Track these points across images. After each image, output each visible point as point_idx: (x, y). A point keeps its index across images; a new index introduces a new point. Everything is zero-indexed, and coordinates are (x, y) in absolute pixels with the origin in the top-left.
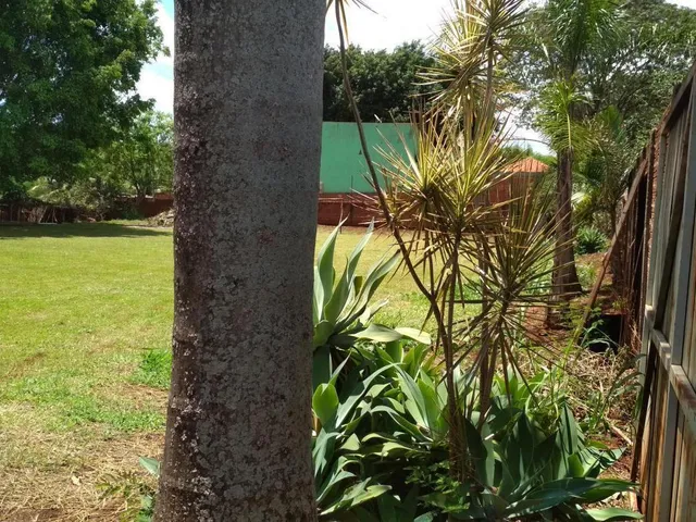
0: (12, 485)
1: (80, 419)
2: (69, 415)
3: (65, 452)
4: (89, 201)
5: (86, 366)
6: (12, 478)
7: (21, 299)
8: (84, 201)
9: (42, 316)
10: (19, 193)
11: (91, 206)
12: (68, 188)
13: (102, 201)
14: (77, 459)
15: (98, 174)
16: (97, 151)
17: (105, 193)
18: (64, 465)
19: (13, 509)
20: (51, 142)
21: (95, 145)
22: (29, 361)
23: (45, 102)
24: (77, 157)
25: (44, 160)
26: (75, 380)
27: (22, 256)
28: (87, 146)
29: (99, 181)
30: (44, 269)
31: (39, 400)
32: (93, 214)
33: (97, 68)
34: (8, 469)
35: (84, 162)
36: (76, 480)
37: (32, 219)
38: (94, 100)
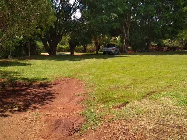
0: (168, 118)
1: (184, 104)
2: (181, 102)
3: (181, 112)
4: (179, 45)
5: (184, 90)
6: (168, 116)
7: (164, 71)
8: (178, 45)
9: (170, 75)
10: (161, 43)
11: (180, 46)
12: (174, 42)
13: (183, 45)
14: (185, 114)
15: (182, 37)
16: (182, 31)
17: (184, 42)
18: (181, 115)
19: (169, 124)
20: (170, 29)
21: (182, 29)
22: (168, 87)
23: (169, 19)
24: (177, 33)
25: (168, 34)
26: (181, 93)
27: (163, 60)
28: (180, 30)
29: (182, 39)
30: (169, 63)
31: (172, 97)
32: (180, 48)
33: (183, 7)
34: (166, 114)
35: (179, 34)
36: (185, 120)
37: (164, 50)
38: (182, 17)
